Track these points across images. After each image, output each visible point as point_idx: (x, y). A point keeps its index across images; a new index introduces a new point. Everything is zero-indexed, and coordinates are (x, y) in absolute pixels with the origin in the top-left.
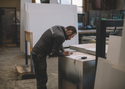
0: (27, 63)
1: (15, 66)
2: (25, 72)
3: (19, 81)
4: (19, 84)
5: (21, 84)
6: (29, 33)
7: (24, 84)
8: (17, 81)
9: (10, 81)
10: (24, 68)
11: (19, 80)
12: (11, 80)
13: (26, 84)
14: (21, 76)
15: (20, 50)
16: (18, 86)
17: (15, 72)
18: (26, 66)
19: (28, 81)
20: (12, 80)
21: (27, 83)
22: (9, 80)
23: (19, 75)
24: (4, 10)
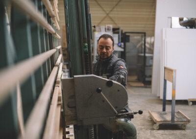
0: (164, 110)
1: (149, 112)
2: (163, 120)
3: (155, 131)
4: (156, 135)
5: (159, 135)
6: (171, 71)
7: (162, 135)
8: (152, 131)
9: (143, 130)
10: (161, 115)
11: (154, 129)
12: (144, 128)
13: (164, 136)
14: (158, 124)
15: (151, 92)
16: (155, 137)
17: (148, 120)
18: (163, 112)
19: (167, 132)
20: (146, 129)
21: (165, 134)
22: (141, 129)
23: (156, 123)
24: (129, 36)
